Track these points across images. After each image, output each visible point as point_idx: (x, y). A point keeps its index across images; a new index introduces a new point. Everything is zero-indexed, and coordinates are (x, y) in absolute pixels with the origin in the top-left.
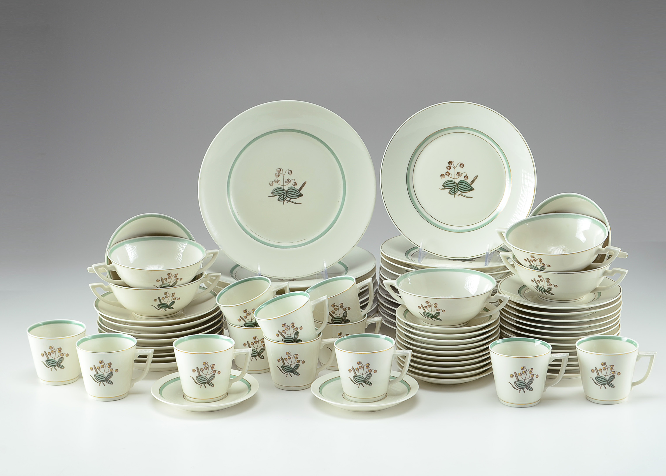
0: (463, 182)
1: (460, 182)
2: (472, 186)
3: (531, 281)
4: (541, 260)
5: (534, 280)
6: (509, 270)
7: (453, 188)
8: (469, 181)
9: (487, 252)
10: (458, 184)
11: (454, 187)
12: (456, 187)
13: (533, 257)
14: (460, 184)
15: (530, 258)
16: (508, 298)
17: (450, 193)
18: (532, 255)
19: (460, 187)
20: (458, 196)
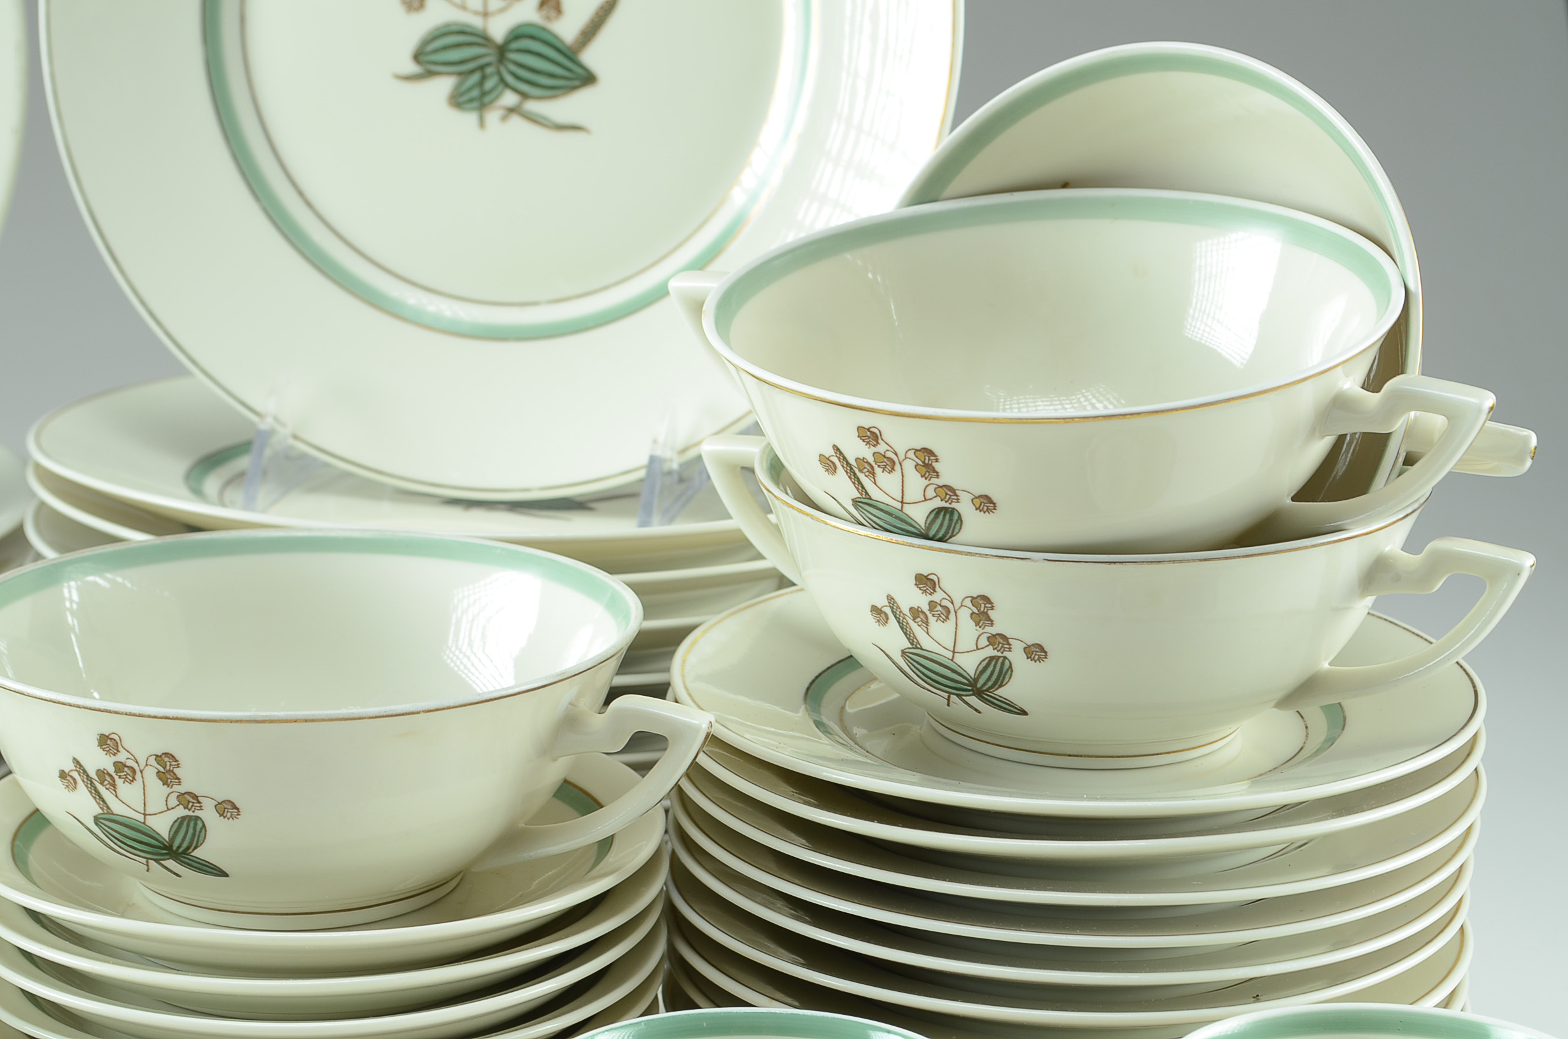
0: (532, 37)
1: (518, 34)
2: (590, 57)
3: (870, 620)
4: (927, 461)
5: (888, 610)
6: (763, 558)
7: (472, 72)
8: (567, 29)
9: (658, 452)
10: (502, 51)
11: (482, 68)
12: (488, 65)
13: (870, 436)
14: (514, 45)
15: (856, 450)
16: (697, 729)
17: (457, 100)
18: (867, 420)
19: (513, 68)
20: (504, 118)
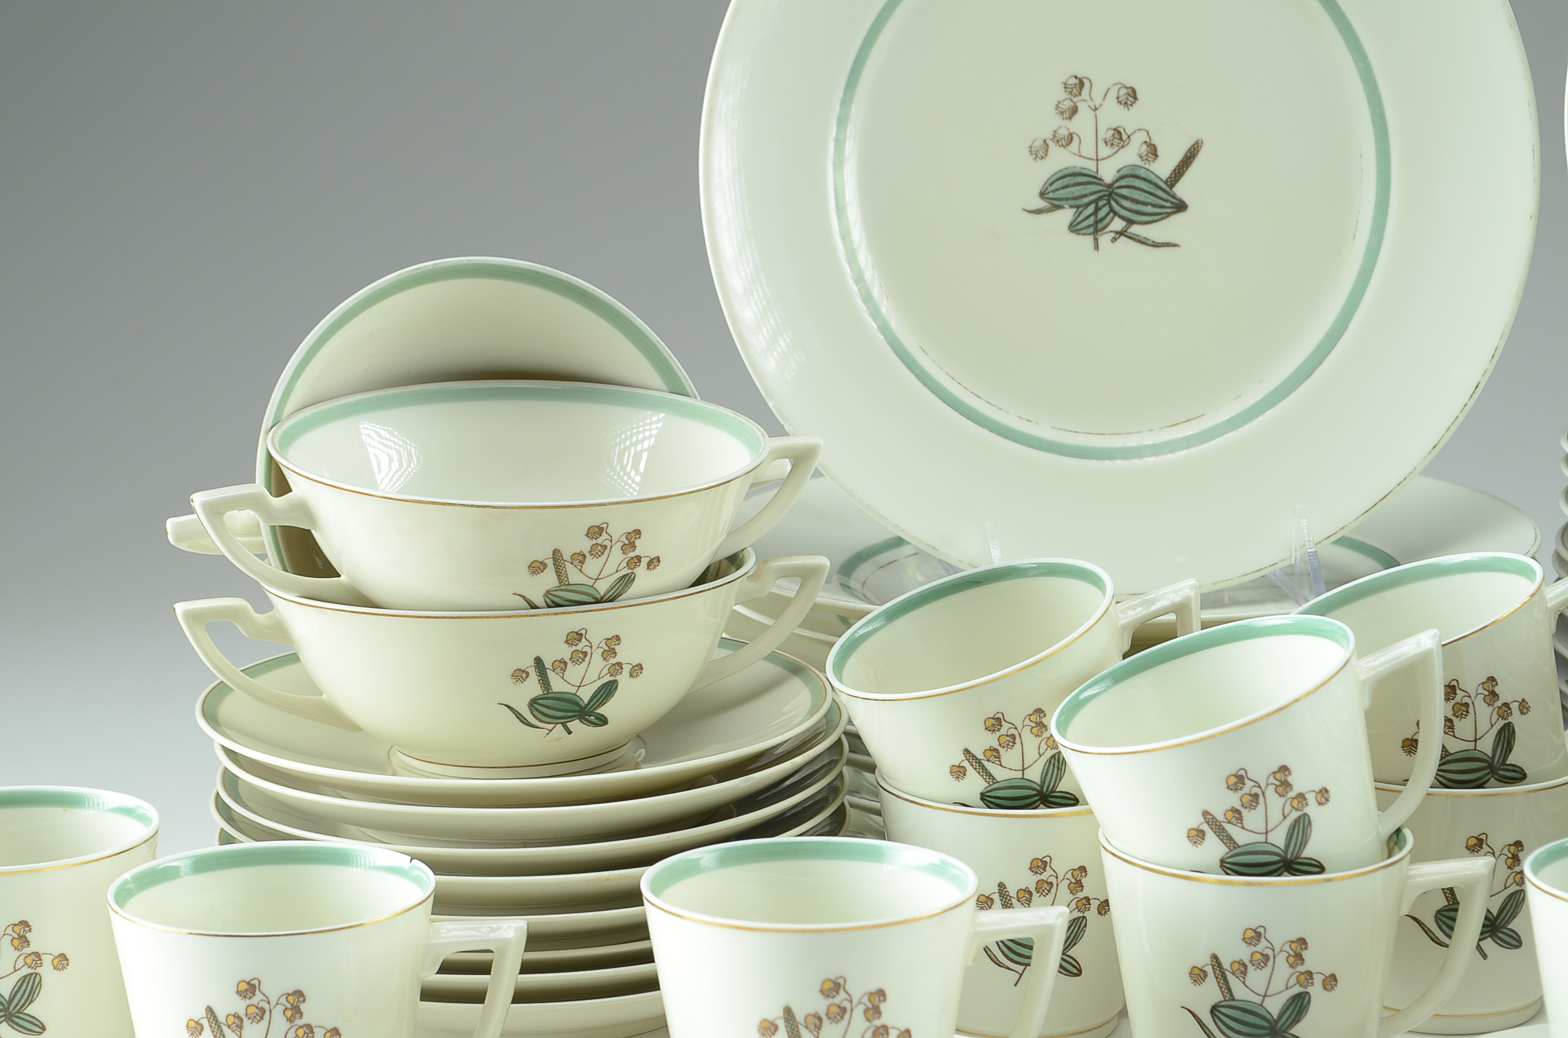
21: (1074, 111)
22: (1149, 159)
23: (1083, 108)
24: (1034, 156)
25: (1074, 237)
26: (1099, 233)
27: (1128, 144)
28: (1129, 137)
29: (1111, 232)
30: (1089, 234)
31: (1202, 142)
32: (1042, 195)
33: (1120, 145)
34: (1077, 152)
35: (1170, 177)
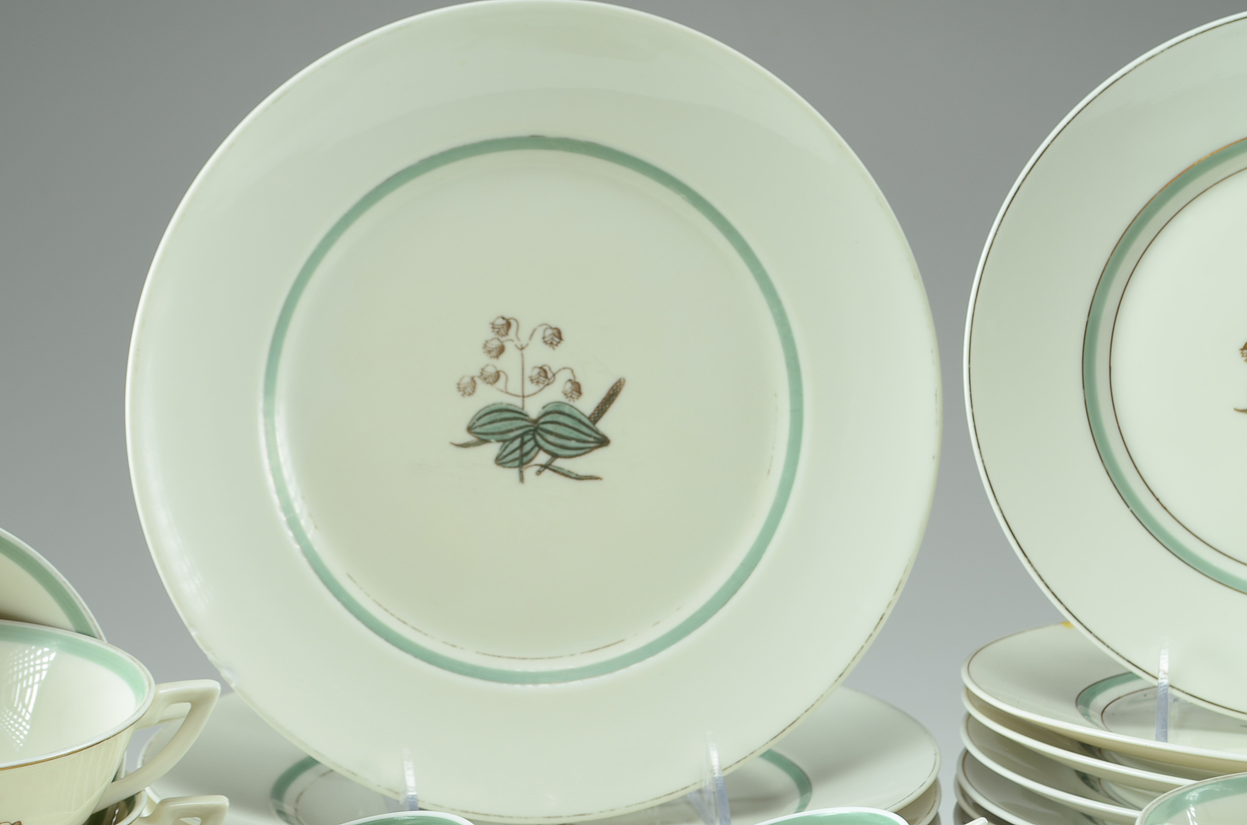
21: (501, 350)
22: (573, 396)
23: (509, 346)
24: (462, 393)
25: (500, 470)
26: (525, 466)
27: (553, 382)
28: (554, 375)
29: (536, 465)
30: (515, 467)
31: (624, 381)
32: (470, 429)
33: (546, 383)
34: (504, 389)
35: (593, 414)
